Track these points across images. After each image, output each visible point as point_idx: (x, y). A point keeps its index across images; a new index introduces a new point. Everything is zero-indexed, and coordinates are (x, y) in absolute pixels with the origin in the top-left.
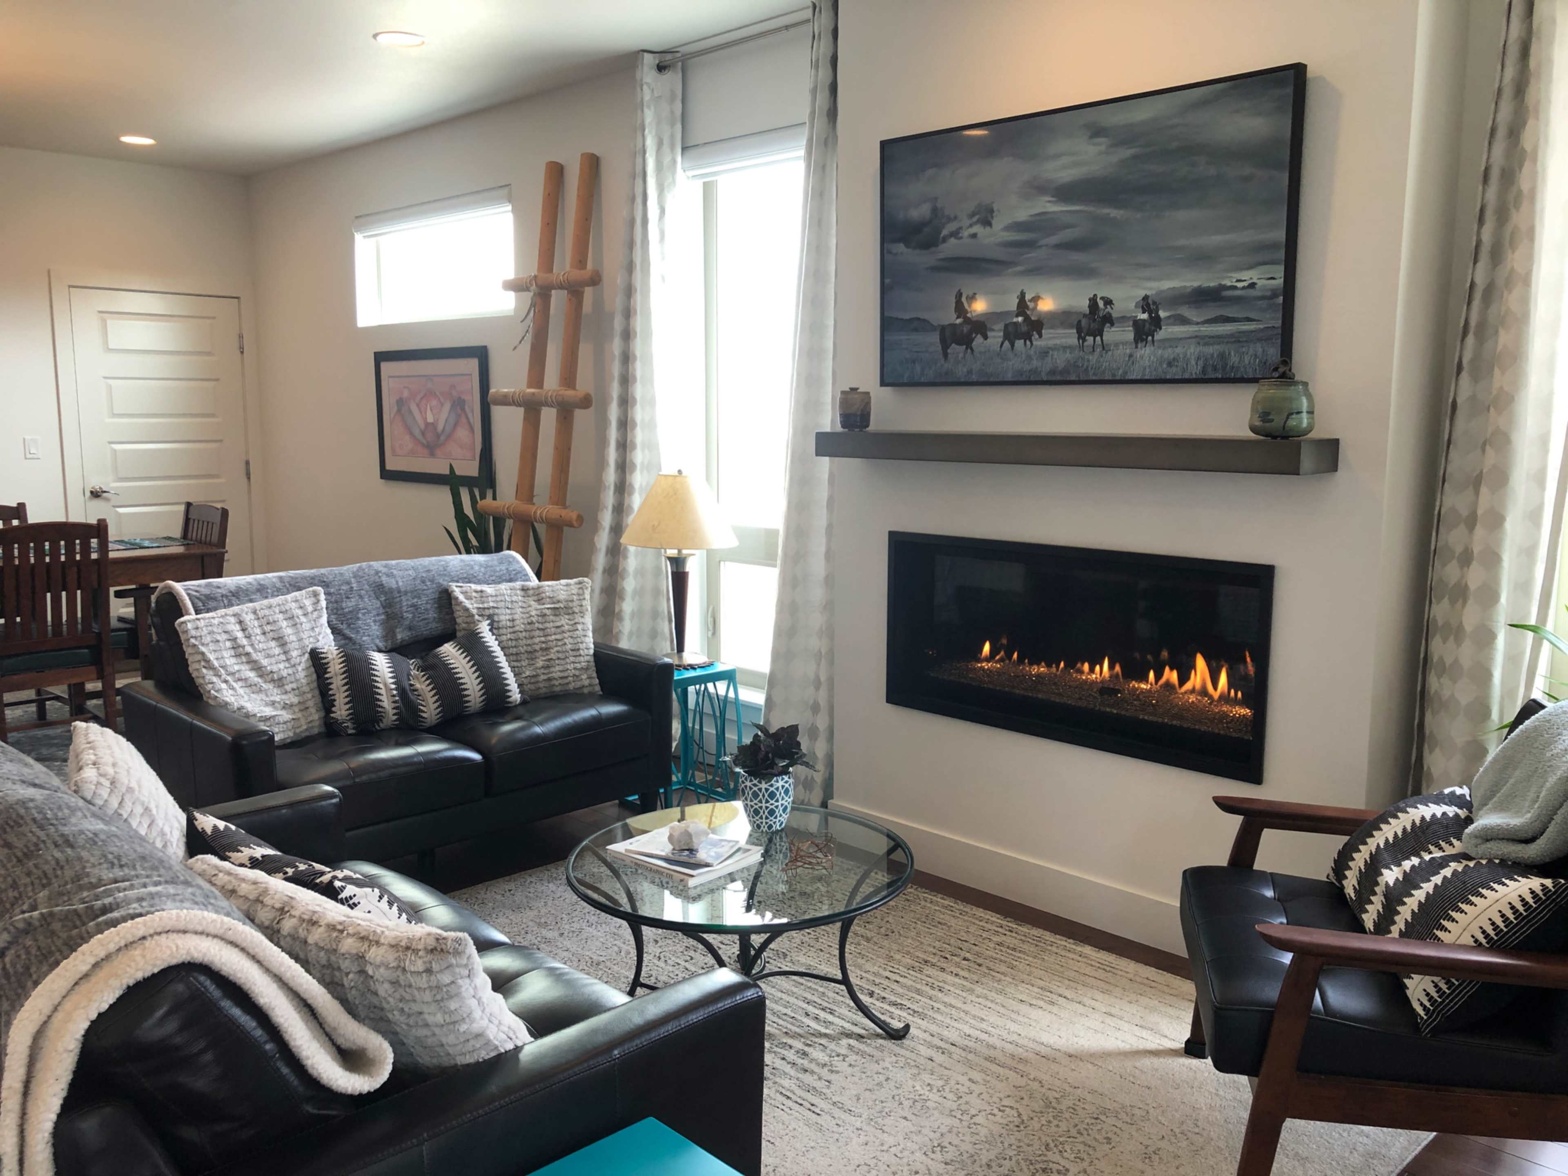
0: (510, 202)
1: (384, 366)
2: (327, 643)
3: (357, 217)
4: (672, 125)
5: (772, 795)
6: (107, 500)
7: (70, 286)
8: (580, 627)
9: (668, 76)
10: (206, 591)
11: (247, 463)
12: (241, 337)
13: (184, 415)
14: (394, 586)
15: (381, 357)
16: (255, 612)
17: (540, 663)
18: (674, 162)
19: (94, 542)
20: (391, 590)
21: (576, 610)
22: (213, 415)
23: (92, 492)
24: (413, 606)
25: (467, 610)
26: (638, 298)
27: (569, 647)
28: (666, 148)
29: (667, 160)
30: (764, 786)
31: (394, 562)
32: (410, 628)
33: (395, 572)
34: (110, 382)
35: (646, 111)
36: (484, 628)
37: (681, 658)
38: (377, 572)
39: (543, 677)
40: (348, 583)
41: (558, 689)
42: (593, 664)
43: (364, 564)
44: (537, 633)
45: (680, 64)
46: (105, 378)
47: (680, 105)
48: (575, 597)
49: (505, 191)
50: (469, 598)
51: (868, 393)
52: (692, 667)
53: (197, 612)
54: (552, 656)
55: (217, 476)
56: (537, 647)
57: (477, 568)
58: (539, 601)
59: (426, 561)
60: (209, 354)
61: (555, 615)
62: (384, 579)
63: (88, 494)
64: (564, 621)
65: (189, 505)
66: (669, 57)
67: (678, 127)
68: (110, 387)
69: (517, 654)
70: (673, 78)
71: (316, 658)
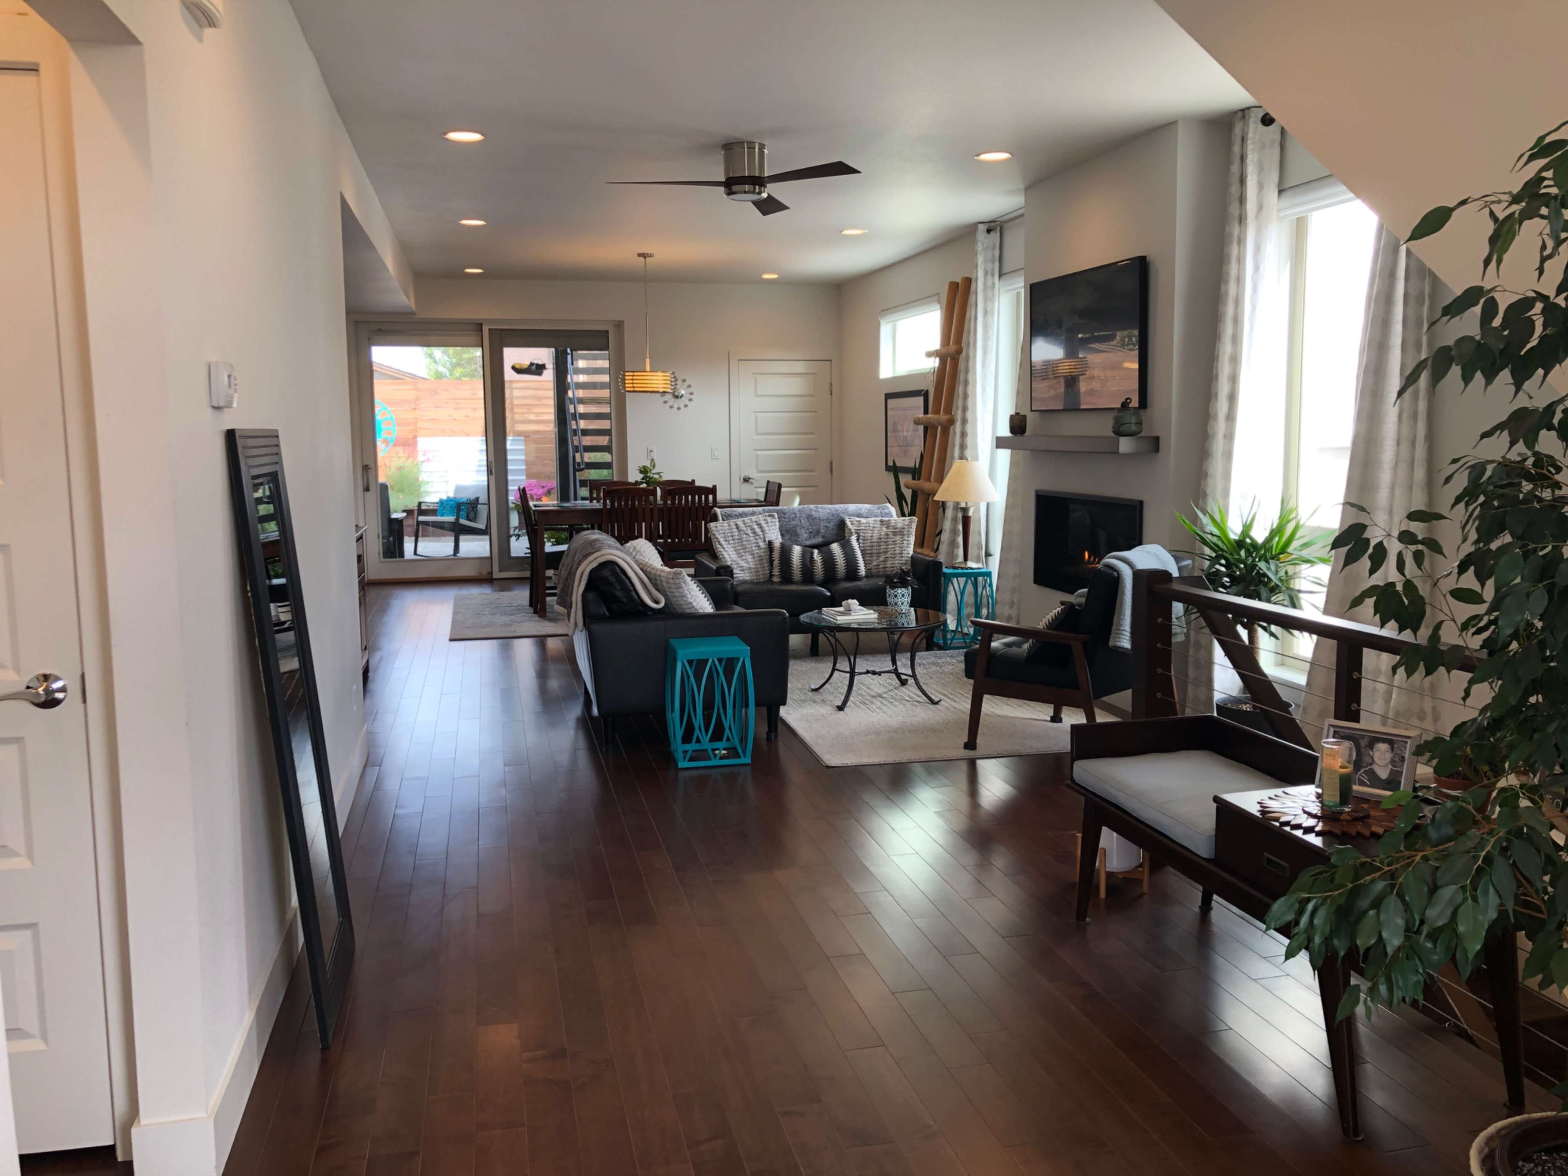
0: (939, 303)
1: (889, 401)
2: (777, 539)
3: (882, 311)
4: (993, 262)
5: (896, 596)
6: (752, 483)
7: (739, 360)
8: (905, 542)
9: (992, 234)
10: (729, 513)
11: (831, 463)
12: (831, 384)
13: (793, 434)
14: (818, 516)
15: (889, 396)
16: (743, 521)
17: (881, 559)
18: (994, 284)
19: (711, 497)
20: (815, 518)
21: (905, 533)
22: (813, 433)
23: (744, 479)
24: (826, 526)
25: (850, 530)
26: (971, 362)
27: (898, 552)
28: (989, 277)
29: (989, 282)
30: (892, 591)
31: (821, 506)
32: (823, 537)
33: (819, 510)
34: (757, 414)
35: (979, 256)
36: (853, 539)
37: (966, 564)
38: (811, 509)
39: (881, 566)
40: (795, 514)
41: (889, 573)
42: (910, 562)
43: (806, 506)
44: (882, 544)
45: (999, 228)
46: (755, 412)
47: (999, 251)
48: (905, 527)
49: (937, 297)
50: (852, 524)
51: (1025, 416)
52: (971, 569)
53: (723, 520)
54: (887, 556)
55: (812, 471)
56: (881, 551)
57: (863, 510)
58: (887, 528)
59: (837, 506)
60: (811, 396)
61: (894, 535)
62: (813, 513)
63: (742, 480)
64: (898, 538)
65: (768, 482)
66: (992, 224)
67: (997, 264)
68: (756, 418)
69: (871, 554)
70: (995, 236)
71: (770, 544)
